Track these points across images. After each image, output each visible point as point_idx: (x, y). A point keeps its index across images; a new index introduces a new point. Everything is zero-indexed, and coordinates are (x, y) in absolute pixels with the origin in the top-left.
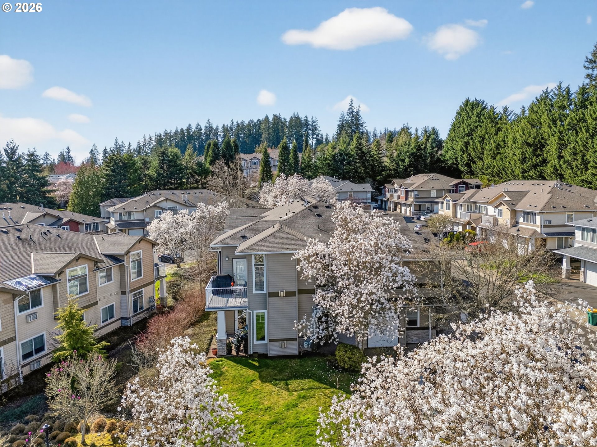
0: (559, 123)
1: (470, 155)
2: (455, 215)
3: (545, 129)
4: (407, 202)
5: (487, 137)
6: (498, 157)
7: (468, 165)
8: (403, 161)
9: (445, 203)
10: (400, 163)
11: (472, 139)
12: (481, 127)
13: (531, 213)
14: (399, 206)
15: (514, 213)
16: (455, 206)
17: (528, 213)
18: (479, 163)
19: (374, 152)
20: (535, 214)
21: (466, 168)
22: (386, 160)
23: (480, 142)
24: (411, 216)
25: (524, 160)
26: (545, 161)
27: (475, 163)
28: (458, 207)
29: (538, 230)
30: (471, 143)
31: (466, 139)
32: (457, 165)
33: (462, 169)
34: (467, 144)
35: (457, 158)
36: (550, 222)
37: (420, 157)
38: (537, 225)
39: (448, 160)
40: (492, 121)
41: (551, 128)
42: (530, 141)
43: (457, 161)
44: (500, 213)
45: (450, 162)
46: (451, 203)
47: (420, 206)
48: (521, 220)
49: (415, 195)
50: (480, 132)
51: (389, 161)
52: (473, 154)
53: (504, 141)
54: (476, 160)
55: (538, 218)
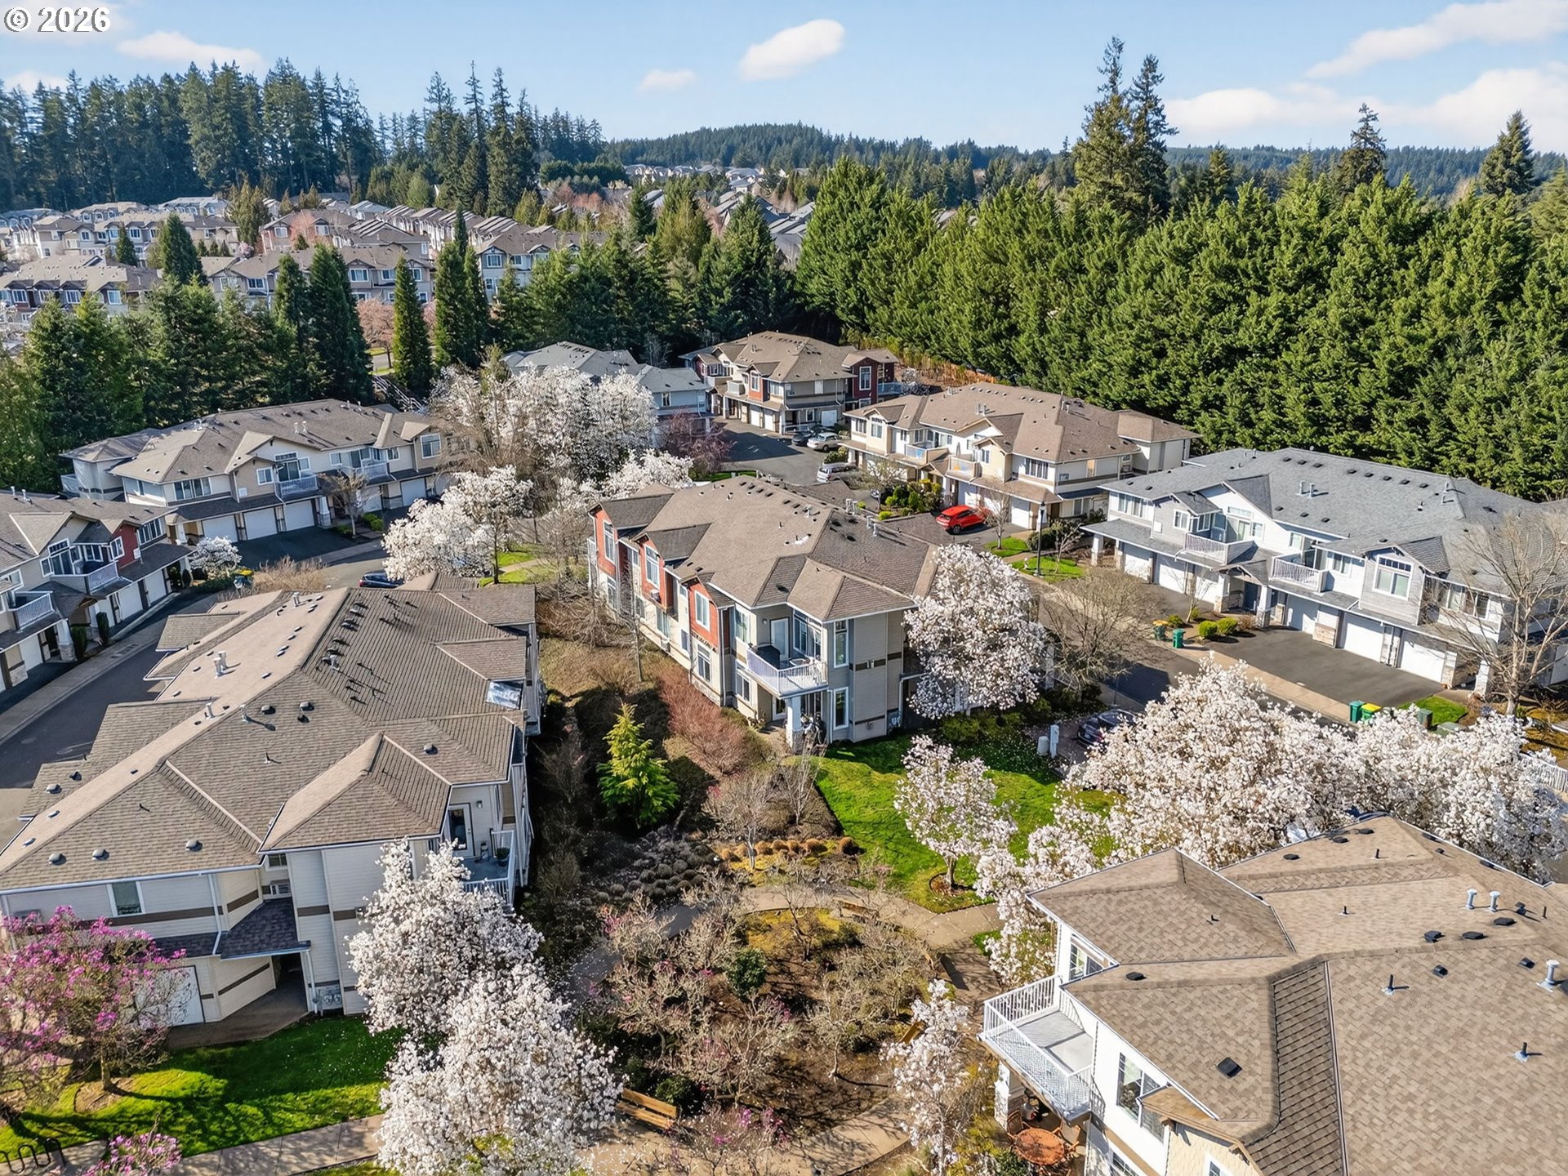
0: (1038, 265)
1: (863, 293)
2: (891, 447)
3: (1014, 268)
4: (765, 405)
5: (897, 257)
6: (923, 305)
7: (856, 310)
8: (719, 293)
9: (869, 423)
10: (713, 297)
11: (865, 256)
12: (884, 232)
13: (1040, 463)
14: (744, 409)
15: (1011, 459)
16: (891, 432)
17: (1034, 462)
18: (883, 312)
19: (651, 270)
20: (1047, 465)
21: (853, 317)
22: (673, 284)
23: (883, 267)
24: (780, 435)
25: (978, 324)
26: (1013, 331)
27: (872, 308)
28: (898, 435)
29: (1051, 489)
30: (865, 266)
31: (855, 255)
32: (834, 308)
33: (844, 318)
34: (855, 266)
35: (832, 294)
36: (1067, 475)
37: (751, 283)
38: (1048, 482)
39: (812, 296)
40: (905, 225)
41: (1026, 272)
42: (987, 286)
43: (834, 300)
44: (986, 457)
45: (817, 300)
46: (885, 427)
47: (794, 414)
48: (1022, 470)
49: (786, 392)
50: (884, 245)
51: (681, 288)
52: (870, 291)
53: (933, 275)
54: (876, 304)
55: (1052, 472)
